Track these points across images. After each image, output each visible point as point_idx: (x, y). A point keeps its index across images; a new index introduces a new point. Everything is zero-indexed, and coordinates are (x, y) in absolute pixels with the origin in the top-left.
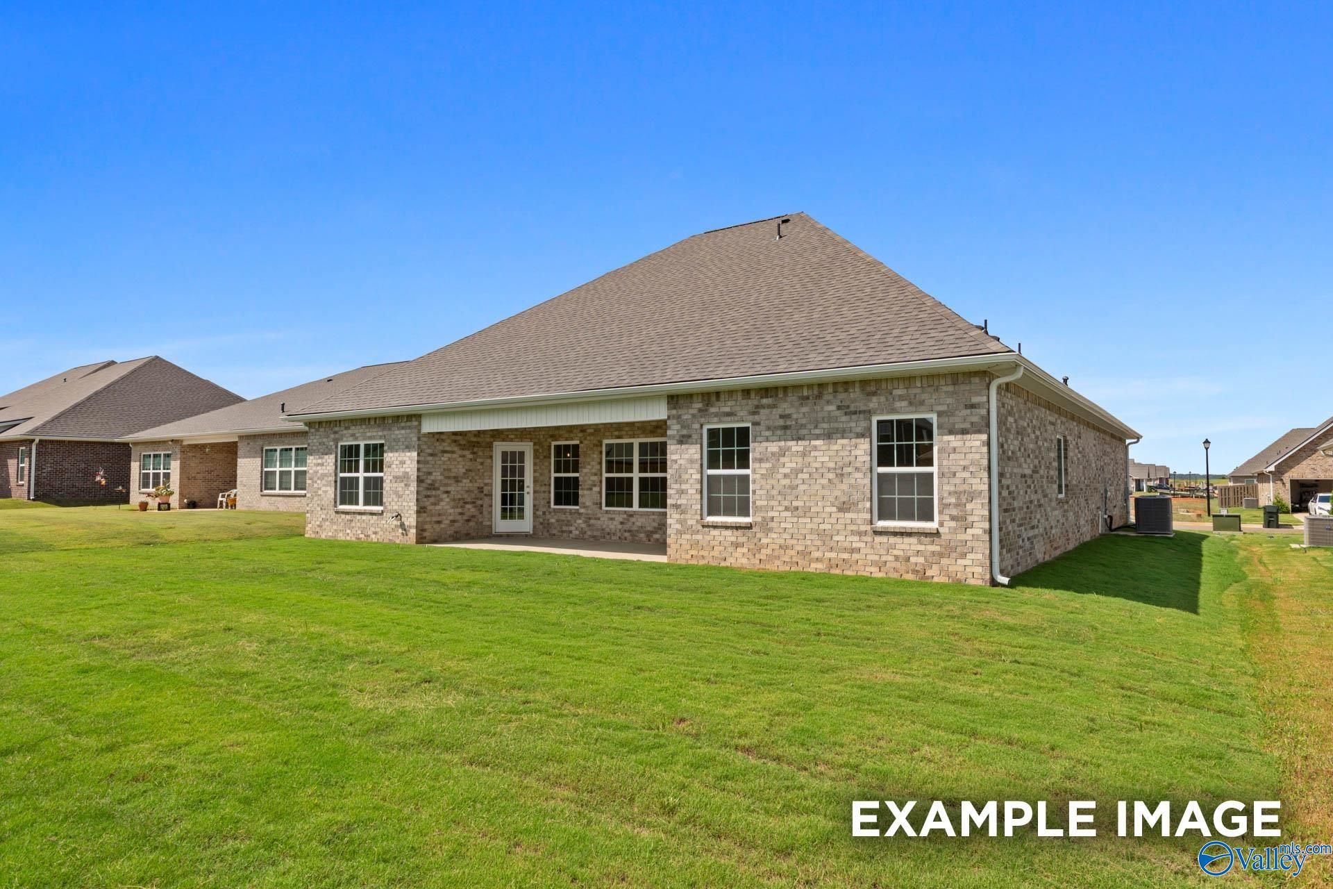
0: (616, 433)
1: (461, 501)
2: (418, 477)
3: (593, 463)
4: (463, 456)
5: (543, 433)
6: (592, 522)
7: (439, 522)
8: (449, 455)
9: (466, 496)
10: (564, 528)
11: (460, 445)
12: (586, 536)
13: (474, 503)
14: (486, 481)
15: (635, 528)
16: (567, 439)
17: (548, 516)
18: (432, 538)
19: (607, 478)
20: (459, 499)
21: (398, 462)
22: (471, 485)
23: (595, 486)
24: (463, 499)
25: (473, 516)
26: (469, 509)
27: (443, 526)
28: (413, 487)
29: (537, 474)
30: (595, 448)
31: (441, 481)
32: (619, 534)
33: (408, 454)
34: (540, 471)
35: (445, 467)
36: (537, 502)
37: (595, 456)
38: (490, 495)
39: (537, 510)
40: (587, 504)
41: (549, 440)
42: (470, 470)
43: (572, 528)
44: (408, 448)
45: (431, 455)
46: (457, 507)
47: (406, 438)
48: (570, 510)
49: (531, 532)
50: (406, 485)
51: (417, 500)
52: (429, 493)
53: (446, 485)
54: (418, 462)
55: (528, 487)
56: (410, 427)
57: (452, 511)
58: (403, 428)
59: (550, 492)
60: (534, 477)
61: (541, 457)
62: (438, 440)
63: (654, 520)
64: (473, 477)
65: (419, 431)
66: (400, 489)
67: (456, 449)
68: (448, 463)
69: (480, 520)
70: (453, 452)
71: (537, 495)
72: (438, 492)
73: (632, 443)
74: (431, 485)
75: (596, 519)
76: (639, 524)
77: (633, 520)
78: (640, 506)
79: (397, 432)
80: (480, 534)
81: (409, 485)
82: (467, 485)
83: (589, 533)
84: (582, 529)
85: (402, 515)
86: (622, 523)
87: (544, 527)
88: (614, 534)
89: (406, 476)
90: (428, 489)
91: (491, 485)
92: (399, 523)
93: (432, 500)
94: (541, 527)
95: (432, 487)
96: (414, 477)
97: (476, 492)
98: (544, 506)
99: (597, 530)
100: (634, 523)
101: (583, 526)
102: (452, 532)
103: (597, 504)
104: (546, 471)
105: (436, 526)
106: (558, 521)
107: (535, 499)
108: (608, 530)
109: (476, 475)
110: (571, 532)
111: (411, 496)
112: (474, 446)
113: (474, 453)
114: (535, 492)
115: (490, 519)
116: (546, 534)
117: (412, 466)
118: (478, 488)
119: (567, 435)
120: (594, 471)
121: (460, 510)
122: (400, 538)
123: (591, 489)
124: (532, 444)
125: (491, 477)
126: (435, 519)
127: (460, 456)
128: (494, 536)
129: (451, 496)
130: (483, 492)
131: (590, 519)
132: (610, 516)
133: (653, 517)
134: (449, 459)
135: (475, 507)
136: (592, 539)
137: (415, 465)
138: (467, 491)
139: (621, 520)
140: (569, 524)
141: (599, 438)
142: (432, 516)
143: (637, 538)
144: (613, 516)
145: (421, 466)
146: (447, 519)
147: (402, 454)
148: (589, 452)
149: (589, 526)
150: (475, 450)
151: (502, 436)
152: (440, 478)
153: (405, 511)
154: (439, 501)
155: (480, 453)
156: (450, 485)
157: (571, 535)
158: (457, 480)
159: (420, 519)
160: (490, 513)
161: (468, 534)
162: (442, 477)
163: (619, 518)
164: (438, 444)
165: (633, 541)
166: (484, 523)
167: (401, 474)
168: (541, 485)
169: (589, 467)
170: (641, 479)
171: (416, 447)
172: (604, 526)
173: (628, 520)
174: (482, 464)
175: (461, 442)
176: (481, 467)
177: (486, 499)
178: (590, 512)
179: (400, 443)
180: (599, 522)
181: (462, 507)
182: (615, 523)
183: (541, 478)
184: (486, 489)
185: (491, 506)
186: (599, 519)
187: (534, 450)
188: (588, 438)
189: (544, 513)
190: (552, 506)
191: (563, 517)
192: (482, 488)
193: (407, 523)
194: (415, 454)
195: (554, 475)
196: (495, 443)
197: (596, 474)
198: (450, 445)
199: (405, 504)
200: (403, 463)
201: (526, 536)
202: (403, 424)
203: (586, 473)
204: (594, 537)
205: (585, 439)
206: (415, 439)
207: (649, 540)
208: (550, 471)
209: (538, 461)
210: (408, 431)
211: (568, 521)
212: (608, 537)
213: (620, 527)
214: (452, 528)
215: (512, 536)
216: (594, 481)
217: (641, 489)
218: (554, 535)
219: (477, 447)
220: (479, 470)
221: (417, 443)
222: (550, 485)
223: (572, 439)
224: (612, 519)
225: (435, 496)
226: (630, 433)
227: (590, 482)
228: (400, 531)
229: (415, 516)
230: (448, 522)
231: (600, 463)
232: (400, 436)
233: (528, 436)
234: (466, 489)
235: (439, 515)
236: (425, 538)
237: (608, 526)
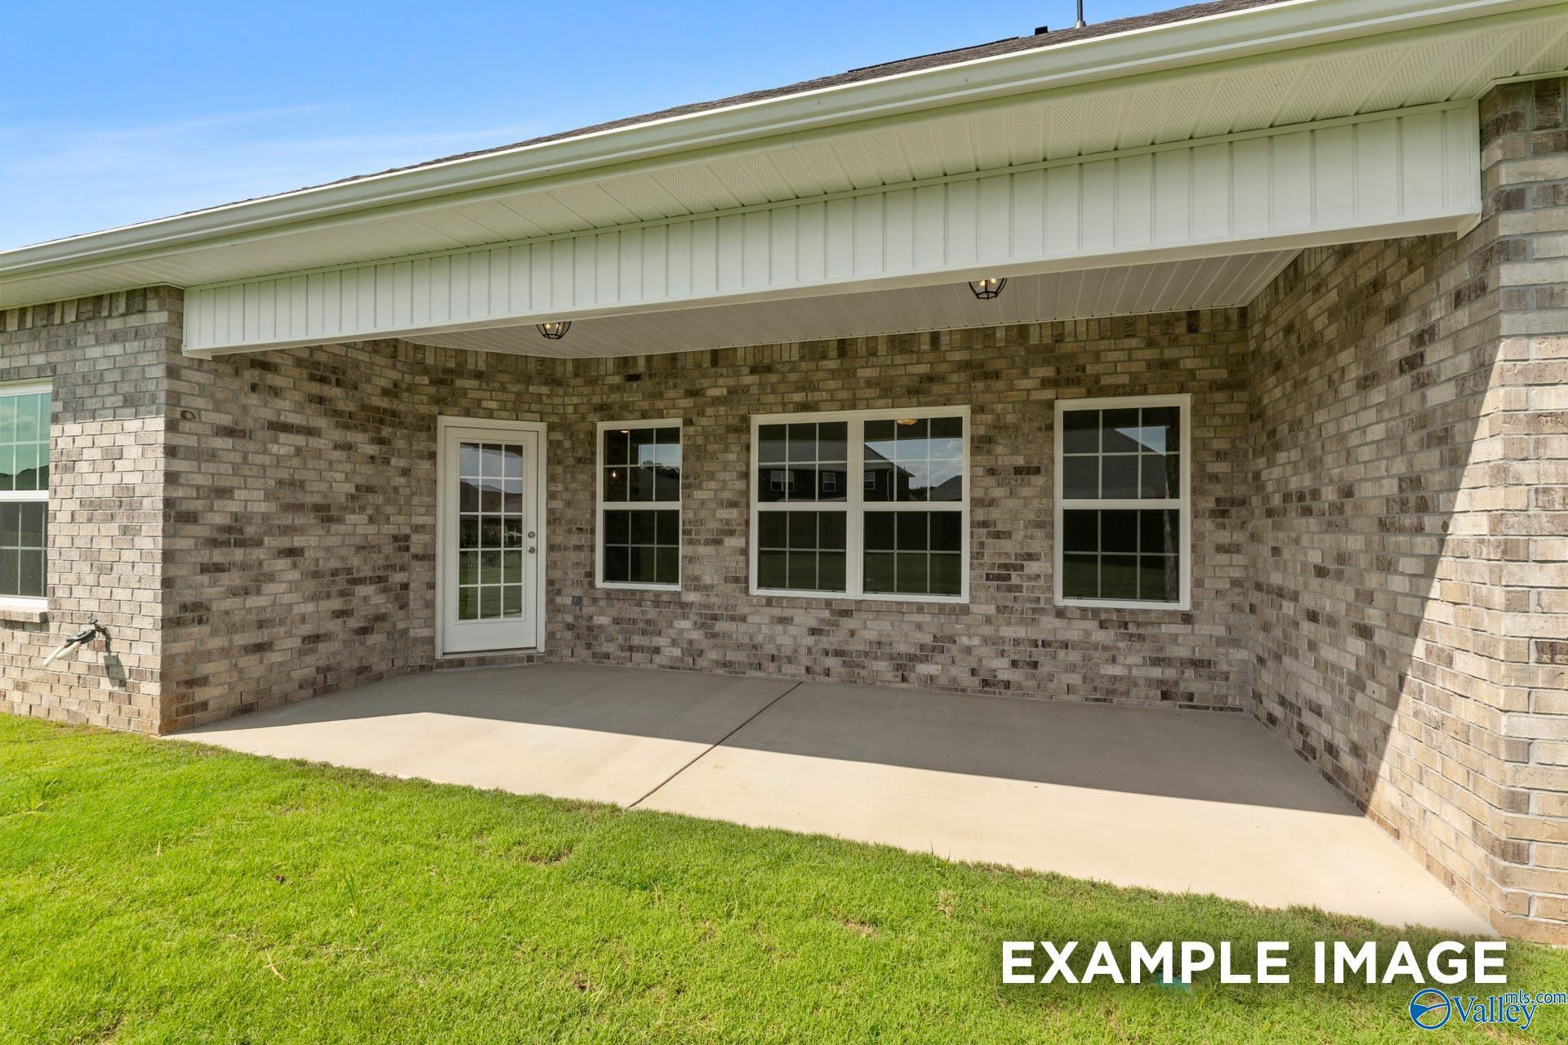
0: (798, 397)
1: (342, 579)
2: (168, 503)
3: (727, 476)
4: (348, 447)
5: (575, 400)
6: (721, 626)
7: (260, 648)
8: (300, 440)
9: (355, 562)
10: (637, 640)
11: (336, 413)
12: (702, 662)
13: (380, 579)
14: (419, 520)
15: (855, 646)
16: (644, 415)
17: (588, 609)
18: (234, 701)
19: (762, 514)
20: (335, 573)
21: (96, 454)
22: (372, 529)
23: (731, 533)
24: (349, 571)
25: (381, 618)
26: (365, 599)
27: (274, 657)
28: (151, 537)
29: (558, 504)
30: (731, 437)
31: (266, 517)
32: (805, 661)
33: (133, 425)
34: (566, 496)
35: (284, 474)
36: (557, 574)
37: (732, 457)
38: (428, 557)
39: (559, 593)
40: (707, 580)
41: (591, 417)
42: (370, 489)
43: (661, 641)
44: (133, 403)
45: (229, 432)
46: (328, 596)
47: (124, 371)
48: (657, 594)
49: (542, 648)
50: (125, 530)
51: (167, 582)
52: (218, 556)
53: (287, 530)
54: (171, 452)
55: (531, 535)
56: (138, 334)
57: (309, 608)
58: (115, 337)
59: (593, 549)
60: (551, 512)
61: (570, 461)
62: (254, 388)
63: (919, 627)
64: (377, 508)
65: (175, 346)
66: (105, 544)
67: (321, 422)
68: (295, 462)
69: (401, 625)
70: (310, 432)
71: (557, 555)
72: (258, 554)
73: (844, 424)
74: (228, 529)
75: (732, 618)
76: (870, 635)
77: (848, 623)
78: (867, 588)
79: (95, 352)
80: (399, 663)
81: (137, 532)
82: (360, 530)
83: (713, 655)
84: (691, 642)
85: (113, 631)
86: (813, 632)
87: (578, 637)
88: (790, 660)
89: (125, 499)
90: (214, 543)
91: (432, 530)
92: (101, 659)
93: (234, 578)
94: (569, 635)
95: (233, 535)
96: (154, 503)
97: (388, 549)
98: (578, 583)
99: (739, 647)
100: (852, 633)
101: (695, 635)
102: (310, 672)
103: (736, 580)
104: (583, 496)
105: (249, 662)
106: (616, 621)
107: (551, 566)
108: (770, 649)
109: (388, 501)
110: (657, 650)
111: (142, 569)
112: (382, 421)
113: (381, 441)
114: (551, 548)
115: (430, 622)
116: (583, 653)
117: (146, 465)
118: (395, 538)
119: (645, 405)
120: (726, 495)
121: (337, 604)
122: (109, 708)
123: (717, 542)
124: (542, 427)
125: (431, 509)
126: (241, 639)
127: (336, 447)
128: (440, 665)
129: (307, 563)
130: (407, 549)
131: (715, 618)
132: (776, 612)
133: (918, 618)
134: (298, 451)
135: (385, 590)
136: (721, 671)
137: (156, 463)
138: (360, 548)
139: (814, 624)
140: (651, 628)
141: (743, 410)
142: (232, 629)
143: (863, 673)
144: (788, 613)
145: (180, 465)
146: (290, 635)
147: (115, 426)
148: (712, 447)
149: (714, 635)
150: (386, 432)
151: (465, 402)
152: (263, 507)
153: (121, 620)
154: (260, 579)
155: (400, 444)
156: (301, 530)
157: (657, 659)
158: (326, 514)
159: (179, 648)
160: (430, 605)
161: (362, 670)
162: (272, 507)
163: (805, 619)
164: (253, 400)
165: (852, 681)
166: (412, 633)
167: (108, 493)
168: (569, 531)
169: (713, 485)
170: (869, 517)
171: (162, 398)
172: (759, 639)
173: (836, 624)
174: (405, 472)
175: (341, 406)
176: (402, 480)
177: (418, 568)
178: (713, 600)
179: (106, 389)
180: (743, 627)
181: (342, 594)
182: (792, 630)
183: (569, 513)
184: (417, 542)
185: (432, 586)
186: (743, 619)
187: (550, 442)
188: (710, 411)
189: (578, 601)
190: (600, 582)
191: (634, 612)
192: (407, 538)
193: (127, 661)
194: (158, 424)
195: (602, 506)
196: (443, 421)
197: (733, 504)
198: (299, 409)
199: (121, 594)
200: (115, 454)
201: (530, 659)
202: (115, 324)
203: (703, 503)
204: (726, 665)
205: (701, 413)
206: (158, 372)
207: (904, 679)
208: (593, 497)
209: (559, 469)
210: (133, 346)
211: (648, 622)
212: (772, 667)
213: (810, 640)
214: (312, 661)
215: (492, 661)
216: (728, 522)
217: (868, 543)
218: (607, 656)
219: (392, 425)
220: (396, 489)
221: (165, 384)
222: (593, 531)
223: (660, 415)
224: (784, 621)
225: (244, 567)
226: (843, 395)
227: (714, 525)
228: (106, 684)
229: (157, 636)
230: (296, 643)
231: (746, 475)
232: (103, 365)
233: (534, 407)
234: (358, 541)
235: (261, 625)
236: (204, 705)
237: (771, 638)
